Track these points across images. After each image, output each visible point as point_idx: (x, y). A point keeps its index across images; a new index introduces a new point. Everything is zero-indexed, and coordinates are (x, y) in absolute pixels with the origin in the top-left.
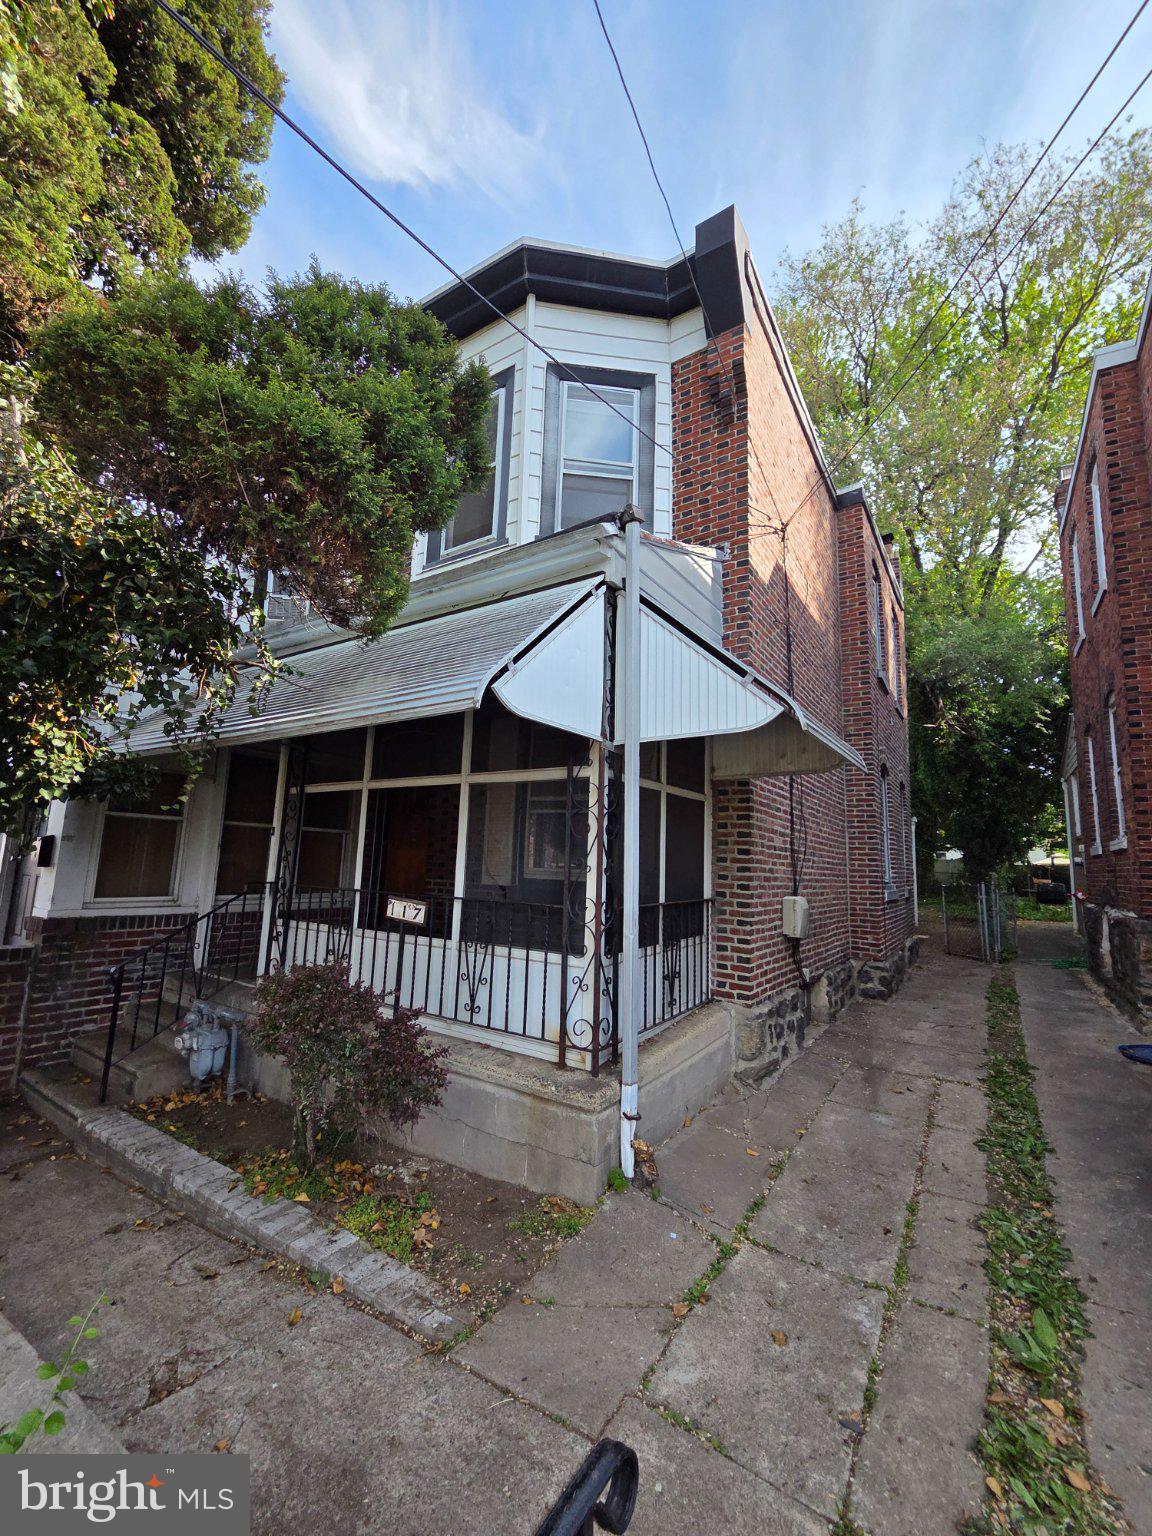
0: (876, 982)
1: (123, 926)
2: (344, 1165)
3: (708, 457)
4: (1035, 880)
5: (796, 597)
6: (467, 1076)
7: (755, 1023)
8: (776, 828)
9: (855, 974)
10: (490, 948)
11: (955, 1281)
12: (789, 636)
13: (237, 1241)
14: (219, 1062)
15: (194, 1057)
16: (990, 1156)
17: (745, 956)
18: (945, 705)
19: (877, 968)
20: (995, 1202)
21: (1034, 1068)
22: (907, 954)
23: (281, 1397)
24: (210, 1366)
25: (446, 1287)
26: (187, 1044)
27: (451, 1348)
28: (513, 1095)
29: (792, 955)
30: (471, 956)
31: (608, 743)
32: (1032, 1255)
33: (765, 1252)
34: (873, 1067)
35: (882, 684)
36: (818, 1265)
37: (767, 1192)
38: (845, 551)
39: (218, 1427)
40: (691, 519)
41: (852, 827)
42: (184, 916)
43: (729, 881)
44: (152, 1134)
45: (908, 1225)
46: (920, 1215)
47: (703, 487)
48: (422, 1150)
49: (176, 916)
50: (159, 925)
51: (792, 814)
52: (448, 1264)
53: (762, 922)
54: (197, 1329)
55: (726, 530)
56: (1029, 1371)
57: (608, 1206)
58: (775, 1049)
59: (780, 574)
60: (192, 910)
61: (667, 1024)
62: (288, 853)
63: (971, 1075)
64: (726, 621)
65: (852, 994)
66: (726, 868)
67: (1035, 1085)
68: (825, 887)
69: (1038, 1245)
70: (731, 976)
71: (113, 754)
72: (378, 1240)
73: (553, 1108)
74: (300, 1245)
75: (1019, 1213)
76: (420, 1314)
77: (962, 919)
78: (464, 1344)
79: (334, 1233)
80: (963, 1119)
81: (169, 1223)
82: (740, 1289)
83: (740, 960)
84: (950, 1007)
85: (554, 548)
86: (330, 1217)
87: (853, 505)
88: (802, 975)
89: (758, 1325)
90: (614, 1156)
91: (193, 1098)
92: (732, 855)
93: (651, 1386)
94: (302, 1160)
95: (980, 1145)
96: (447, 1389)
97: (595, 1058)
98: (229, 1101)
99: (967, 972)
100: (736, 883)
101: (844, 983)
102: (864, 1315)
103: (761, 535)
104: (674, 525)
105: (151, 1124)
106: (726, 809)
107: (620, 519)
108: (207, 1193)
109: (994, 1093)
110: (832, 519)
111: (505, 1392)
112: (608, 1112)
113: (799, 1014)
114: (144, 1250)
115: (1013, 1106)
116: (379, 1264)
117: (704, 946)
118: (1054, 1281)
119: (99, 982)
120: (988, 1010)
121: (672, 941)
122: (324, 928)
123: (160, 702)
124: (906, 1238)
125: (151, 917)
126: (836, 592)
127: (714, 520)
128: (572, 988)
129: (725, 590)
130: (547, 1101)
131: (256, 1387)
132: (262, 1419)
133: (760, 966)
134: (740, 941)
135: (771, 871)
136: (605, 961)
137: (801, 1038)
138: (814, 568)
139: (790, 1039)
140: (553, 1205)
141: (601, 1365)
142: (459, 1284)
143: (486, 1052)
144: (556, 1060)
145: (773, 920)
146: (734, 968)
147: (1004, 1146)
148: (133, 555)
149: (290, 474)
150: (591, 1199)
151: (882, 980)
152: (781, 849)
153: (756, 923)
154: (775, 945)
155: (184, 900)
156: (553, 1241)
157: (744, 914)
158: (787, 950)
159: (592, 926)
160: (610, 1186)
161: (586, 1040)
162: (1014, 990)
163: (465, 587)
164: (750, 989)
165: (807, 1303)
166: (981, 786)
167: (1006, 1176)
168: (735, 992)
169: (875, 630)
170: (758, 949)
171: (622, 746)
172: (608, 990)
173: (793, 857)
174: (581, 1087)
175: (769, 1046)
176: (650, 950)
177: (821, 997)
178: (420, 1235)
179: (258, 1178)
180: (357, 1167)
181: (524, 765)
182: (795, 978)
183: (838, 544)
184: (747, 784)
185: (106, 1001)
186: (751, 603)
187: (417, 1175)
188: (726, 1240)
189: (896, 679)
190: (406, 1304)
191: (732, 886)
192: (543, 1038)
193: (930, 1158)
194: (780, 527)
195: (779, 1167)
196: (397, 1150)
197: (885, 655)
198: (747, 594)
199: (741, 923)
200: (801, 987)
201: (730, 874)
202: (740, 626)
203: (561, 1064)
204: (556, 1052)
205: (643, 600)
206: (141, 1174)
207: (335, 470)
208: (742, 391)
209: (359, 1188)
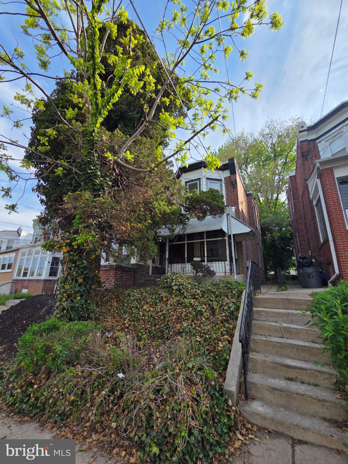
3: (231, 193)
5: (244, 213)
8: (245, 250)
10: (212, 262)
18: (268, 233)
30: (209, 264)
31: (228, 234)
35: (257, 228)
38: (249, 204)
40: (229, 202)
47: (231, 197)
55: (235, 204)
59: (242, 210)
87: (250, 195)
92: (240, 253)
103: (240, 204)
104: (226, 203)
106: (238, 246)
110: (247, 199)
126: (248, 211)
127: (233, 202)
128: (226, 265)
129: (236, 213)
134: (242, 265)
136: (230, 262)
138: (245, 208)
146: (241, 269)
152: (245, 253)
159: (228, 257)
161: (229, 271)
168: (242, 273)
169: (255, 217)
172: (231, 265)
173: (247, 255)
181: (201, 239)
184: (241, 242)
186: (239, 214)
192: (222, 272)
194: (242, 202)
197: (257, 222)
199: (242, 262)
204: (225, 274)
208: (236, 183)
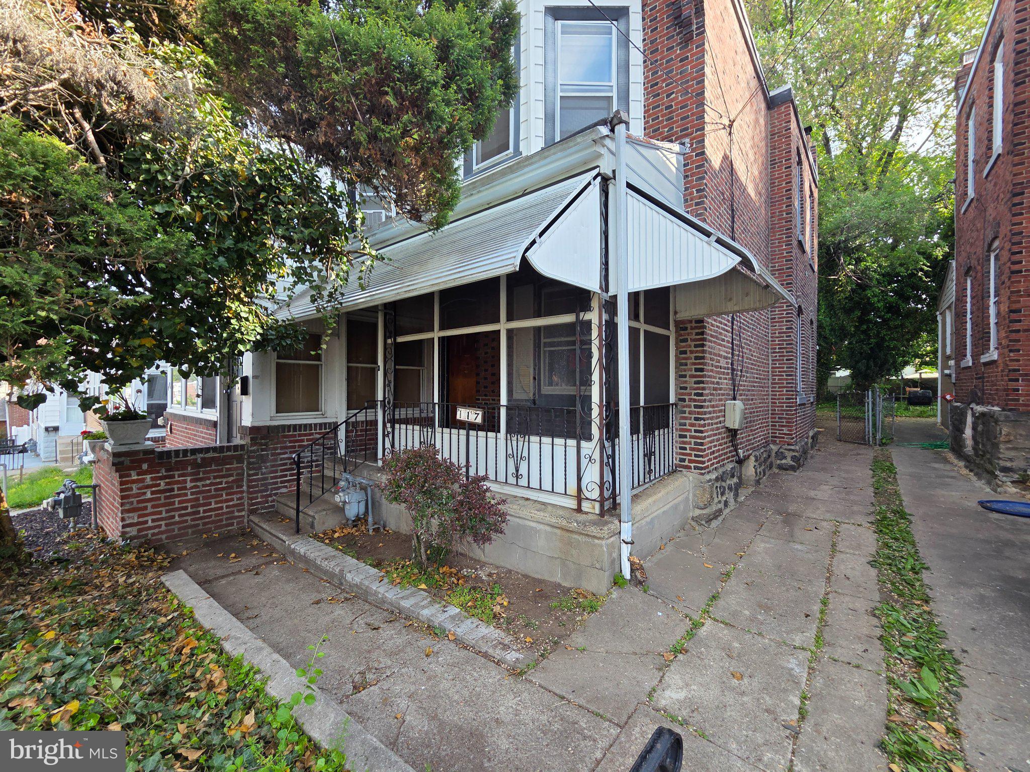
0: (789, 459)
1: (295, 430)
2: (445, 569)
3: (671, 71)
4: (908, 389)
5: (738, 179)
6: (519, 517)
7: (707, 485)
8: (721, 353)
9: (773, 454)
10: (527, 437)
11: (859, 648)
12: (733, 210)
13: (387, 610)
14: (362, 510)
15: (347, 507)
16: (880, 571)
17: (699, 441)
18: (845, 262)
19: (790, 450)
20: (886, 599)
21: (910, 515)
22: (810, 441)
23: (428, 693)
24: (384, 676)
25: (517, 639)
26: (343, 499)
27: (525, 672)
28: (548, 529)
29: (731, 441)
30: (514, 443)
31: (605, 294)
32: (916, 634)
33: (722, 625)
34: (789, 514)
35: (801, 245)
36: (760, 634)
37: (720, 590)
38: (776, 141)
39: (395, 707)
40: (658, 123)
41: (774, 353)
42: (330, 424)
43: (688, 391)
44: (330, 551)
45: (822, 612)
46: (830, 606)
47: (668, 96)
48: (491, 561)
49: (325, 424)
50: (315, 429)
51: (732, 343)
52: (517, 626)
53: (712, 418)
54: (374, 655)
55: (687, 129)
56: (917, 704)
57: (614, 595)
58: (720, 502)
59: (728, 163)
60: (334, 420)
61: (647, 486)
62: (390, 382)
63: (864, 520)
64: (686, 201)
65: (771, 468)
66: (685, 382)
67: (911, 526)
68: (754, 395)
69: (921, 627)
70: (690, 455)
71: (277, 321)
72: (473, 611)
73: (576, 536)
74: (426, 613)
75: (904, 607)
76: (503, 653)
77: (849, 417)
78: (533, 671)
79: (445, 607)
80: (859, 547)
81: (346, 599)
82: (707, 647)
83: (696, 443)
84: (844, 475)
85: (561, 151)
86: (441, 598)
87: (784, 103)
88: (737, 455)
89: (722, 667)
90: (617, 566)
91: (349, 530)
92: (690, 373)
93: (654, 699)
94: (419, 565)
95: (872, 564)
96: (525, 695)
97: (602, 506)
98: (371, 532)
99: (855, 452)
100: (693, 392)
101: (766, 460)
102: (795, 665)
103: (714, 131)
104: (645, 129)
105: (327, 544)
106: (685, 340)
107: (611, 122)
108: (366, 583)
109: (881, 531)
110: (766, 116)
111: (563, 698)
112: (612, 539)
113: (735, 480)
114: (336, 613)
115: (896, 539)
116: (475, 625)
117: (670, 435)
118: (934, 650)
119: (285, 464)
120: (873, 477)
121: (649, 430)
122: (417, 428)
123: (306, 281)
124: (821, 620)
125: (311, 425)
126: (767, 175)
127: (677, 121)
128: (584, 462)
129: (686, 177)
130: (571, 532)
131: (413, 688)
132: (419, 704)
133: (710, 448)
134: (696, 431)
135: (718, 383)
136: (607, 444)
137: (736, 495)
138: (751, 157)
139: (730, 496)
140: (579, 594)
141: (621, 686)
142: (525, 637)
143: (528, 502)
144: (575, 507)
145: (719, 417)
146: (691, 449)
147: (890, 565)
148: (276, 180)
149: (387, 93)
150: (604, 591)
151: (793, 458)
152: (725, 368)
153: (708, 419)
154: (719, 434)
155: (328, 414)
156: (582, 615)
157: (698, 413)
158: (727, 437)
159: (597, 421)
160: (615, 583)
161: (595, 494)
162: (892, 464)
163: (498, 188)
164: (703, 463)
165: (754, 657)
166: (870, 321)
167: (893, 584)
168: (692, 465)
169: (797, 204)
170: (709, 436)
171: (615, 297)
172: (609, 462)
173: (732, 374)
174: (594, 523)
175: (716, 500)
176: (635, 437)
177: (750, 469)
178: (497, 609)
179: (395, 575)
180: (453, 570)
182: (733, 456)
183: (769, 137)
184: (702, 321)
185: (292, 475)
186: (706, 185)
187: (490, 575)
188: (696, 617)
189: (810, 243)
190: (495, 647)
191: (690, 394)
192: (566, 494)
193: (836, 572)
194: (727, 123)
195: (728, 575)
196: (475, 560)
197: (803, 223)
198: (703, 178)
199: (696, 419)
200: (737, 462)
201: (688, 386)
202: (697, 204)
203: (579, 510)
204: (575, 502)
205: (629, 186)
206: (326, 572)
207: (419, 86)
209: (456, 581)
